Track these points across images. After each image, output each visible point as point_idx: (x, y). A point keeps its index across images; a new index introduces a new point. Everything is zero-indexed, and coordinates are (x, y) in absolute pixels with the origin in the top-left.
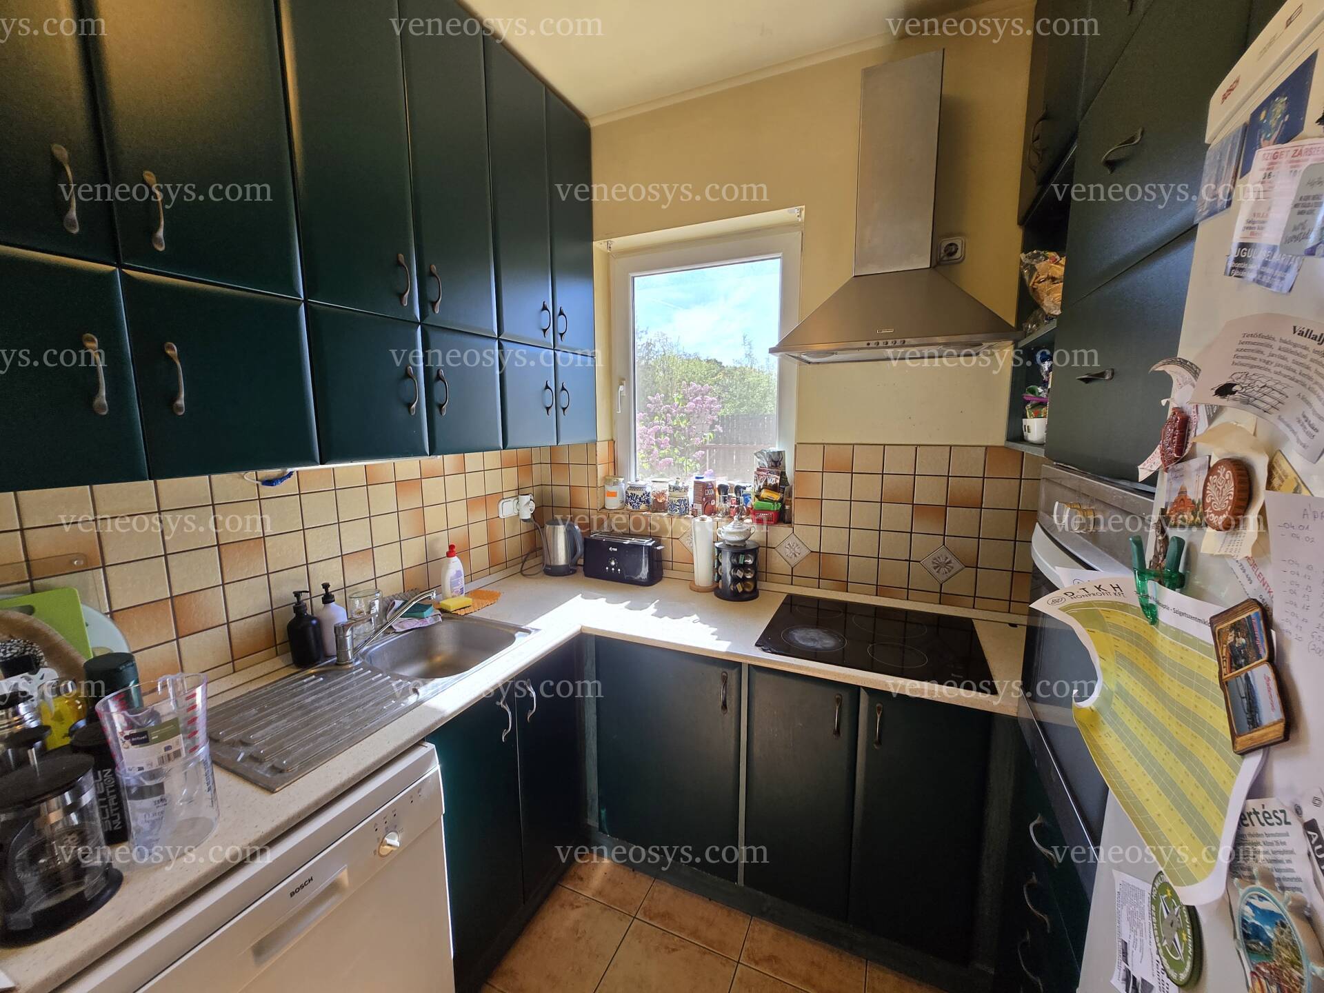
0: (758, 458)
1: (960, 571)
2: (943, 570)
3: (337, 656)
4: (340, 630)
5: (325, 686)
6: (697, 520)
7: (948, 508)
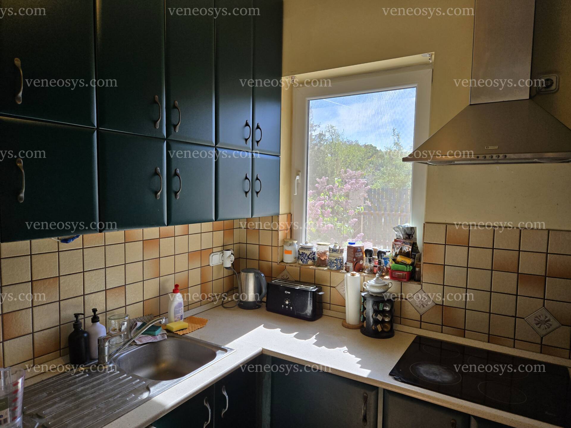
0: (396, 231)
1: (557, 328)
2: (543, 326)
3: (98, 359)
4: (101, 341)
5: (90, 380)
6: (349, 275)
7: (547, 278)
